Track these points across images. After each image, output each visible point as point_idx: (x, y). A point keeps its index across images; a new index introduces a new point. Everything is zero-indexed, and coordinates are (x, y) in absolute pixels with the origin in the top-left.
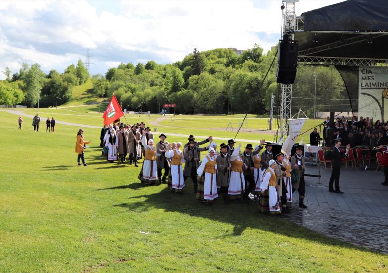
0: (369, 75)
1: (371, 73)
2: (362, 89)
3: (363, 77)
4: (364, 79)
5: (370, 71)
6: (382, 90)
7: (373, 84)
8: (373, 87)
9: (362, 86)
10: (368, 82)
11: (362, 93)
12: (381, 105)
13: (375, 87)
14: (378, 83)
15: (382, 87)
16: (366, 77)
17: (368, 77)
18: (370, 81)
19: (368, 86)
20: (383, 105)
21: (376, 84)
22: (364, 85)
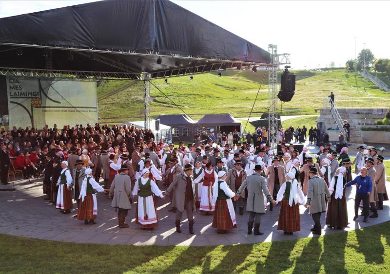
0: (17, 84)
1: (18, 82)
2: (11, 98)
3: (11, 87)
4: (12, 89)
5: (17, 80)
6: (30, 99)
7: (21, 93)
8: (22, 96)
9: (11, 95)
10: (16, 91)
11: (11, 102)
12: (31, 113)
13: (24, 96)
14: (26, 93)
15: (30, 96)
16: (13, 86)
17: (16, 86)
18: (19, 91)
19: (16, 95)
20: (32, 113)
21: (24, 93)
22: (13, 94)
